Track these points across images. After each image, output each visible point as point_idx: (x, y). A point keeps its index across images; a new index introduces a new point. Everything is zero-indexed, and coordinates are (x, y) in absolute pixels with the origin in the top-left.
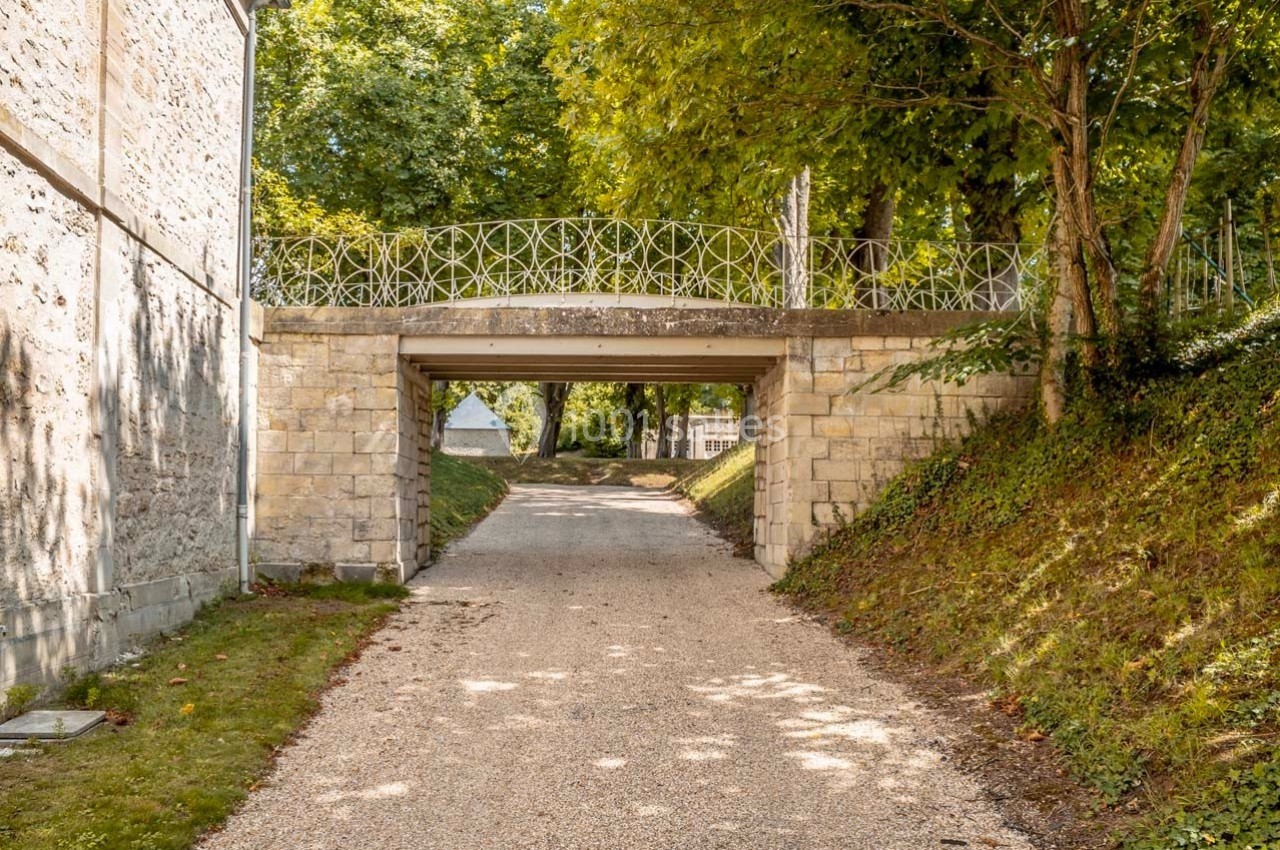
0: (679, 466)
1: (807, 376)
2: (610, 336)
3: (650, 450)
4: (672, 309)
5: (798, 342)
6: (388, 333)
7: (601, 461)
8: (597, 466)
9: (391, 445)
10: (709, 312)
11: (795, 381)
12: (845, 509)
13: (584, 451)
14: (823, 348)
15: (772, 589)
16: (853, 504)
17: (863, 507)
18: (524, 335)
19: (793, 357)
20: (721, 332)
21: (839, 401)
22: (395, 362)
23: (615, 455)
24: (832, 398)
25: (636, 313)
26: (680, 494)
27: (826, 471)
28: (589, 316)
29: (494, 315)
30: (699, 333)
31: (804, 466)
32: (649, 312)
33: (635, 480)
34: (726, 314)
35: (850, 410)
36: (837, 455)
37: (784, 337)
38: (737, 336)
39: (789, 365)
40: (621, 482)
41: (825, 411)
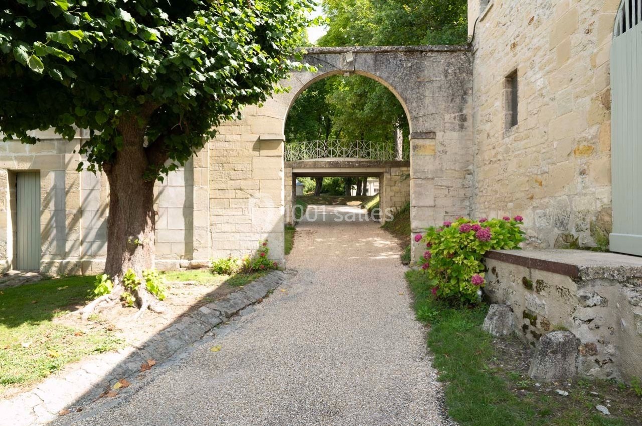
0: (363, 198)
1: (389, 177)
2: (343, 168)
3: (354, 193)
4: (357, 161)
5: (387, 169)
6: (290, 167)
7: (337, 197)
8: (335, 199)
9: (290, 194)
10: (366, 162)
11: (386, 178)
12: (398, 208)
13: (329, 193)
14: (393, 170)
15: (381, 227)
16: (401, 207)
17: (403, 208)
18: (322, 168)
19: (386, 172)
20: (369, 167)
21: (397, 183)
22: (291, 175)
23: (341, 195)
24: (395, 182)
25: (348, 162)
26: (363, 207)
27: (394, 199)
28: (337, 163)
29: (315, 163)
30: (363, 167)
31: (389, 198)
32: (352, 162)
33: (348, 204)
34: (370, 162)
35: (400, 185)
36: (397, 196)
37: (384, 167)
38: (373, 167)
39: (385, 174)
40: (343, 204)
41: (393, 185)
